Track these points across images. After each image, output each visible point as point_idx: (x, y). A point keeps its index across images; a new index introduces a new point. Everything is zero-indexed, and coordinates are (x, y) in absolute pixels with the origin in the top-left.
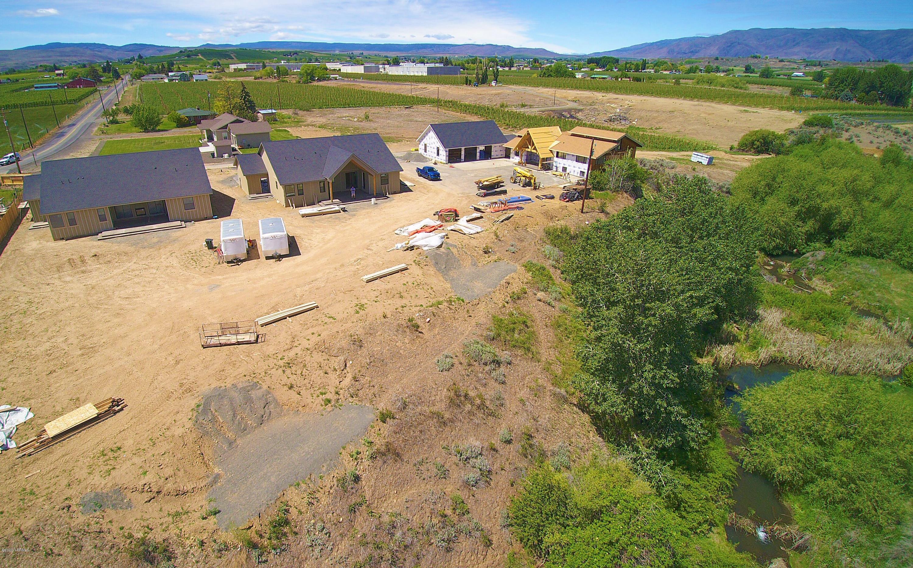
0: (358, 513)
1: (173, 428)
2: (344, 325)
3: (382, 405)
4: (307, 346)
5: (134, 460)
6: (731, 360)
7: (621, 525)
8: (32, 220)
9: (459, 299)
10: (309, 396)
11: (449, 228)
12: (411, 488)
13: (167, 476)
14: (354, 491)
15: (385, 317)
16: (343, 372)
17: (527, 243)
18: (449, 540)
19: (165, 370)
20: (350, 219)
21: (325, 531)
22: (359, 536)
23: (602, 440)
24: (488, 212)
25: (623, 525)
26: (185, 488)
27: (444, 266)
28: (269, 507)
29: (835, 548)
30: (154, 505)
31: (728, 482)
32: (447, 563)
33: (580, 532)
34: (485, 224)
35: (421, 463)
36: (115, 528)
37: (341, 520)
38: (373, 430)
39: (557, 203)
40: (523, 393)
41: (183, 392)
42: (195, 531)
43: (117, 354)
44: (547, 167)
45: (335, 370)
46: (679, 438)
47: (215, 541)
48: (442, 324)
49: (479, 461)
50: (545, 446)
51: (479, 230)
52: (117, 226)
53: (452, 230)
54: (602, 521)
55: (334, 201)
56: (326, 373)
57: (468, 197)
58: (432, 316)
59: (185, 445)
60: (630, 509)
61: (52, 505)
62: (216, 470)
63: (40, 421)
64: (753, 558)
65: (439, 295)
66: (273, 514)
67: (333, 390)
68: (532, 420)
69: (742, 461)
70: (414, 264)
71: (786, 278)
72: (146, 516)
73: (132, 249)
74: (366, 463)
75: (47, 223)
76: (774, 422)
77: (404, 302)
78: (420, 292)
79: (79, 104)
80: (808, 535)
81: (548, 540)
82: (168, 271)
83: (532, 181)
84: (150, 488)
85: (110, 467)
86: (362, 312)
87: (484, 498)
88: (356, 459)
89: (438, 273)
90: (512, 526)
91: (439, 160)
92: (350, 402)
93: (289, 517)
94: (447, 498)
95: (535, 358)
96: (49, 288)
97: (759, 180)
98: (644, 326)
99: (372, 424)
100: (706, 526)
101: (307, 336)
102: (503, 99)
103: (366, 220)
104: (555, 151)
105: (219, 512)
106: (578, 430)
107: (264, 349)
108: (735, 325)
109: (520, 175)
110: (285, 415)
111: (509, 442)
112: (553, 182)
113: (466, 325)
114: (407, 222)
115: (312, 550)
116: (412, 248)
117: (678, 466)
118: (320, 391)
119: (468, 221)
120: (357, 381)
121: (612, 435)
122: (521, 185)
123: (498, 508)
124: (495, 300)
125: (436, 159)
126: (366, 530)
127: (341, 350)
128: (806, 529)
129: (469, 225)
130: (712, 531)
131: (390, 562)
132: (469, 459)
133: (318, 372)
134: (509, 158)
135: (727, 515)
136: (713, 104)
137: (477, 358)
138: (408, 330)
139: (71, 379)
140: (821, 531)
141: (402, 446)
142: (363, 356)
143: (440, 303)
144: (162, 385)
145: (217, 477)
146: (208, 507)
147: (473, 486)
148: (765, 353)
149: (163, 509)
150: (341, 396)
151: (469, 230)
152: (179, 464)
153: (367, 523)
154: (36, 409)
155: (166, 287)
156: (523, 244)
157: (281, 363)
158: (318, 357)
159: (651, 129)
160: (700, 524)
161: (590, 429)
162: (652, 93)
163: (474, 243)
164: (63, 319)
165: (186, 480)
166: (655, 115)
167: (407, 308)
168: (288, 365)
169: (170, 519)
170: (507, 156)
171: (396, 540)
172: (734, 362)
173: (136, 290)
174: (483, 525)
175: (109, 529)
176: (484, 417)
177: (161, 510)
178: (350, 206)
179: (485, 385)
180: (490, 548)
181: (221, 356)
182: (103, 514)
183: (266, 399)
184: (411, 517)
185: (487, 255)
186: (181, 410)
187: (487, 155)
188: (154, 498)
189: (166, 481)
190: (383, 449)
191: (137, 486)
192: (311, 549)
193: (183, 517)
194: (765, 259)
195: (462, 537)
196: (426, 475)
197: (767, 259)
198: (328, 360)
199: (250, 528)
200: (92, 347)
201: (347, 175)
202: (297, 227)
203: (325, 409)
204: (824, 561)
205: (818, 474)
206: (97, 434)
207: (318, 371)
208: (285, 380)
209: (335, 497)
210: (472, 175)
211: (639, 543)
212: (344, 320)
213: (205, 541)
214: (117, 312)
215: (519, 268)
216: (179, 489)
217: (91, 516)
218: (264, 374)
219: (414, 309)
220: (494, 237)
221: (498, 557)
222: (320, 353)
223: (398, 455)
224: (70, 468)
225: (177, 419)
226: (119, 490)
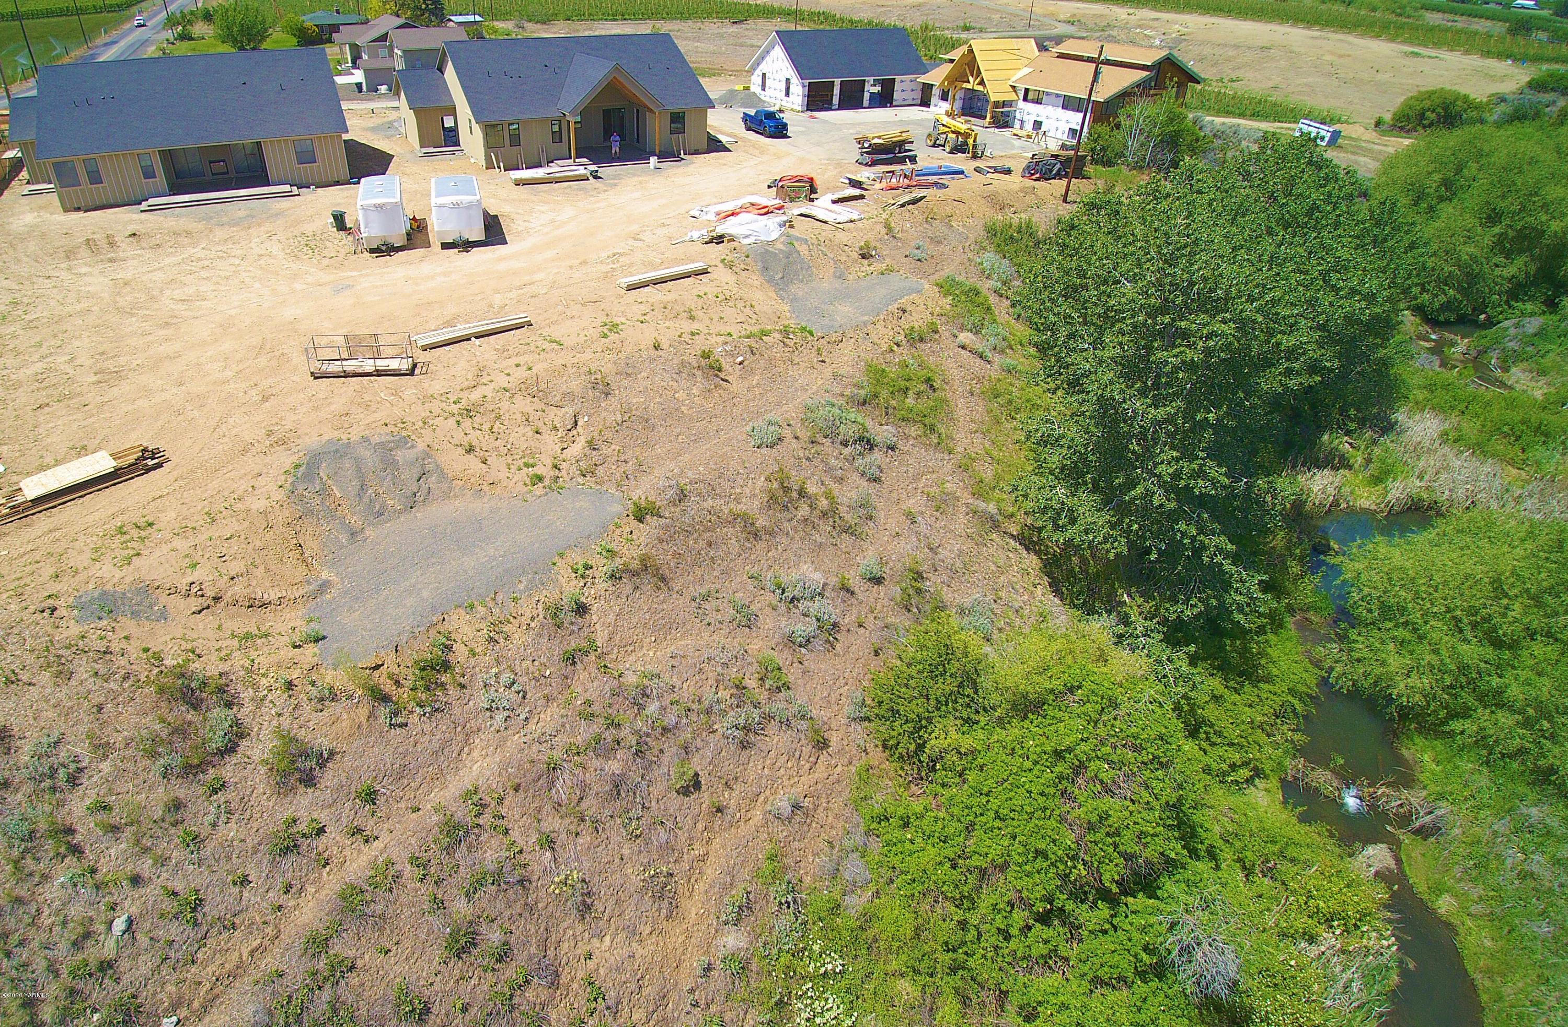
0: (579, 666)
1: (249, 500)
2: (578, 355)
3: (640, 492)
4: (506, 385)
5: (174, 544)
6: (1331, 498)
7: (1080, 723)
8: (28, 183)
9: (803, 329)
10: (504, 468)
11: (797, 212)
12: (683, 637)
13: (233, 573)
14: (575, 628)
15: (657, 347)
16: (571, 434)
17: (947, 248)
18: (746, 729)
19: (243, 409)
20: (605, 191)
21: (516, 687)
22: (579, 702)
23: (1059, 602)
24: (875, 190)
25: (1085, 724)
26: (266, 596)
27: (780, 275)
28: (415, 638)
29: (1495, 833)
30: (207, 621)
31: (1296, 702)
32: (741, 767)
33: (999, 734)
34: (866, 209)
35: (706, 597)
36: (133, 649)
37: (548, 673)
38: (618, 532)
39: (1016, 181)
40: (915, 503)
41: (271, 445)
42: (279, 665)
43: (160, 382)
44: (1003, 121)
45: (555, 428)
46: (1214, 602)
47: (313, 683)
48: (766, 369)
49: (817, 605)
50: (947, 595)
51: (855, 216)
52: (175, 190)
53: (801, 215)
54: (1044, 717)
55: (577, 160)
56: (537, 433)
57: (839, 165)
58: (749, 353)
59: (269, 527)
60: (1102, 698)
61: (24, 604)
62: (325, 575)
63: (15, 478)
64: (1332, 836)
65: (766, 321)
66: (423, 650)
67: (549, 462)
68: (926, 550)
69: (1331, 669)
70: (721, 265)
71: (1458, 364)
72: (192, 635)
73: (201, 226)
74: (602, 585)
75: (52, 186)
76: (1405, 599)
77: (695, 326)
78: (729, 312)
79: (127, 13)
80: (1443, 808)
81: (935, 743)
82: (262, 262)
83: (971, 141)
84: (201, 589)
85: (132, 552)
86: (613, 337)
87: (820, 669)
88: (582, 576)
89: (766, 285)
90: (870, 721)
91: (789, 105)
92: (579, 484)
93: (451, 658)
94: (750, 659)
95: (943, 446)
96: (48, 283)
97: (1430, 169)
98: (1168, 368)
99: (617, 520)
100: (1245, 773)
101: (506, 368)
102: (927, 15)
103: (637, 195)
104: (1021, 87)
105: (324, 638)
106: (1015, 579)
107: (426, 385)
108: (1346, 438)
109: (947, 130)
110: (456, 496)
111: (877, 581)
112: (1013, 147)
113: (814, 376)
114: (715, 200)
115: (491, 717)
116: (719, 239)
117: (1204, 659)
118: (525, 460)
119: (834, 202)
120: (594, 449)
121: (1080, 593)
122: (948, 149)
123: (846, 688)
124: (874, 337)
125: (784, 103)
126: (592, 694)
127: (569, 396)
128: (1442, 796)
129: (836, 207)
130: (1255, 786)
131: (633, 750)
132: (798, 600)
133: (522, 430)
134: (928, 106)
135: (1287, 762)
136: (1350, 38)
137: (831, 432)
138: (699, 373)
139: (75, 417)
140: (1471, 803)
141: (672, 564)
142: (610, 411)
143: (765, 333)
144: (234, 432)
145: (324, 586)
146: (304, 629)
147: (800, 646)
148: (1400, 490)
149: (224, 626)
150: (564, 473)
151: (835, 216)
152: (256, 556)
153: (595, 684)
154: (9, 460)
155: (257, 285)
156: (941, 248)
157: (455, 408)
158: (523, 404)
159: (1221, 80)
160: (1233, 767)
161: (1037, 582)
162: (1230, 11)
163: (842, 237)
164: (69, 329)
165: (267, 584)
166: (1230, 53)
167: (702, 336)
168: (468, 413)
169: (235, 642)
170: (925, 103)
171: (647, 716)
172: (1336, 503)
173: (201, 289)
174: (814, 712)
175: (123, 649)
176: (834, 534)
177: (219, 628)
178: (606, 171)
179: (841, 480)
180: (824, 752)
181: (345, 392)
182: (113, 625)
183: (423, 466)
184: (680, 683)
185: (865, 262)
186: (266, 471)
187: (885, 99)
188: (208, 608)
189: (232, 582)
190: (635, 565)
191: (178, 585)
192: (488, 714)
193: (259, 641)
194: (1420, 328)
195: (772, 728)
196: (712, 617)
197: (1424, 328)
198: (544, 411)
199: (378, 667)
200: (116, 372)
201: (607, 113)
202: (505, 200)
203: (531, 491)
204: (1470, 856)
205: (1480, 700)
206: (114, 500)
207: (522, 427)
208: (459, 436)
209: (540, 635)
210: (851, 131)
211: (1114, 758)
212: (581, 348)
213: (296, 682)
214: (166, 320)
215: (927, 286)
216: (253, 596)
217: (92, 626)
218: (421, 424)
219: (714, 339)
220: (884, 231)
221: (839, 769)
222: (529, 399)
223: (663, 579)
224: (61, 550)
225: (256, 484)
226: (147, 590)
